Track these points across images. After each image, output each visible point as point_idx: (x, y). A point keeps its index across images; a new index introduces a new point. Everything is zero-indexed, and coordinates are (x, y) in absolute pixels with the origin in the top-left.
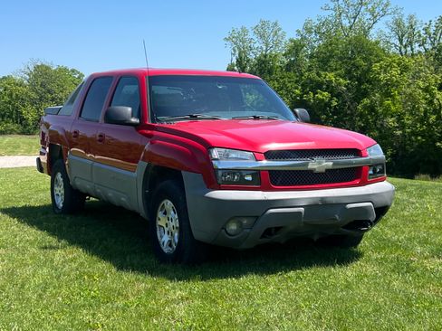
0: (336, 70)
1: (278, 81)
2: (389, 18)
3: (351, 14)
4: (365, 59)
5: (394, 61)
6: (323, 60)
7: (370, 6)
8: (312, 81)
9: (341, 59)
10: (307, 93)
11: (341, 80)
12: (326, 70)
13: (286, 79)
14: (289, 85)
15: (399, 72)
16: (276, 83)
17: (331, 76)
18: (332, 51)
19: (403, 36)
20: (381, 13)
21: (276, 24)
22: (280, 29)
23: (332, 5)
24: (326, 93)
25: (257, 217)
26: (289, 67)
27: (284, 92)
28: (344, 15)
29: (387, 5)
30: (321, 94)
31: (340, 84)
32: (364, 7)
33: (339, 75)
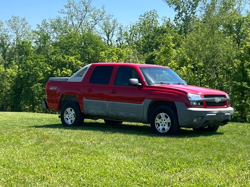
0: (75, 55)
1: (33, 61)
3: (80, 17)
4: (93, 49)
5: (113, 51)
6: (65, 47)
7: (92, 13)
8: (59, 61)
9: (77, 47)
10: (56, 70)
11: (79, 62)
12: (68, 55)
13: (39, 59)
14: (41, 63)
15: (117, 58)
16: (32, 62)
17: (72, 58)
18: (72, 42)
19: (109, 33)
20: (100, 18)
21: (24, 20)
22: (26, 24)
23: (66, 10)
24: (69, 70)
25: (203, 117)
26: (39, 51)
27: (38, 69)
28: (74, 17)
29: (103, 13)
30: (66, 71)
31: (78, 64)
32: (88, 14)
33: (77, 58)
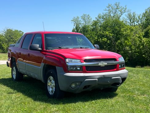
0: (109, 31)
1: (89, 34)
2: (126, 13)
3: (114, 12)
4: (118, 27)
5: (128, 28)
6: (105, 28)
7: (120, 9)
8: (101, 34)
9: (110, 27)
10: (99, 39)
11: (111, 34)
12: (106, 31)
13: (92, 34)
14: (93, 36)
15: (130, 31)
17: (107, 33)
18: (108, 24)
19: (131, 19)
20: (124, 11)
21: (88, 15)
22: (90, 17)
23: (107, 9)
24: (106, 39)
25: (82, 82)
26: (93, 30)
27: (92, 38)
28: (111, 12)
29: (126, 9)
30: (104, 39)
31: (110, 35)
32: (118, 10)
33: (110, 32)
